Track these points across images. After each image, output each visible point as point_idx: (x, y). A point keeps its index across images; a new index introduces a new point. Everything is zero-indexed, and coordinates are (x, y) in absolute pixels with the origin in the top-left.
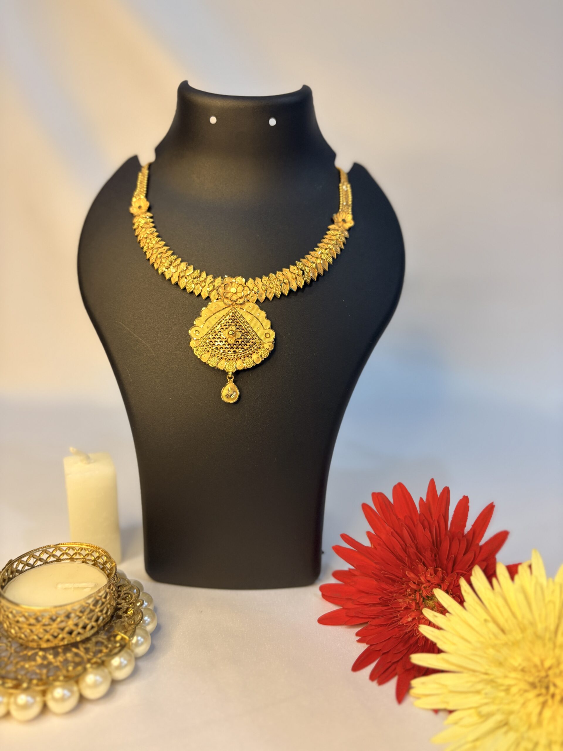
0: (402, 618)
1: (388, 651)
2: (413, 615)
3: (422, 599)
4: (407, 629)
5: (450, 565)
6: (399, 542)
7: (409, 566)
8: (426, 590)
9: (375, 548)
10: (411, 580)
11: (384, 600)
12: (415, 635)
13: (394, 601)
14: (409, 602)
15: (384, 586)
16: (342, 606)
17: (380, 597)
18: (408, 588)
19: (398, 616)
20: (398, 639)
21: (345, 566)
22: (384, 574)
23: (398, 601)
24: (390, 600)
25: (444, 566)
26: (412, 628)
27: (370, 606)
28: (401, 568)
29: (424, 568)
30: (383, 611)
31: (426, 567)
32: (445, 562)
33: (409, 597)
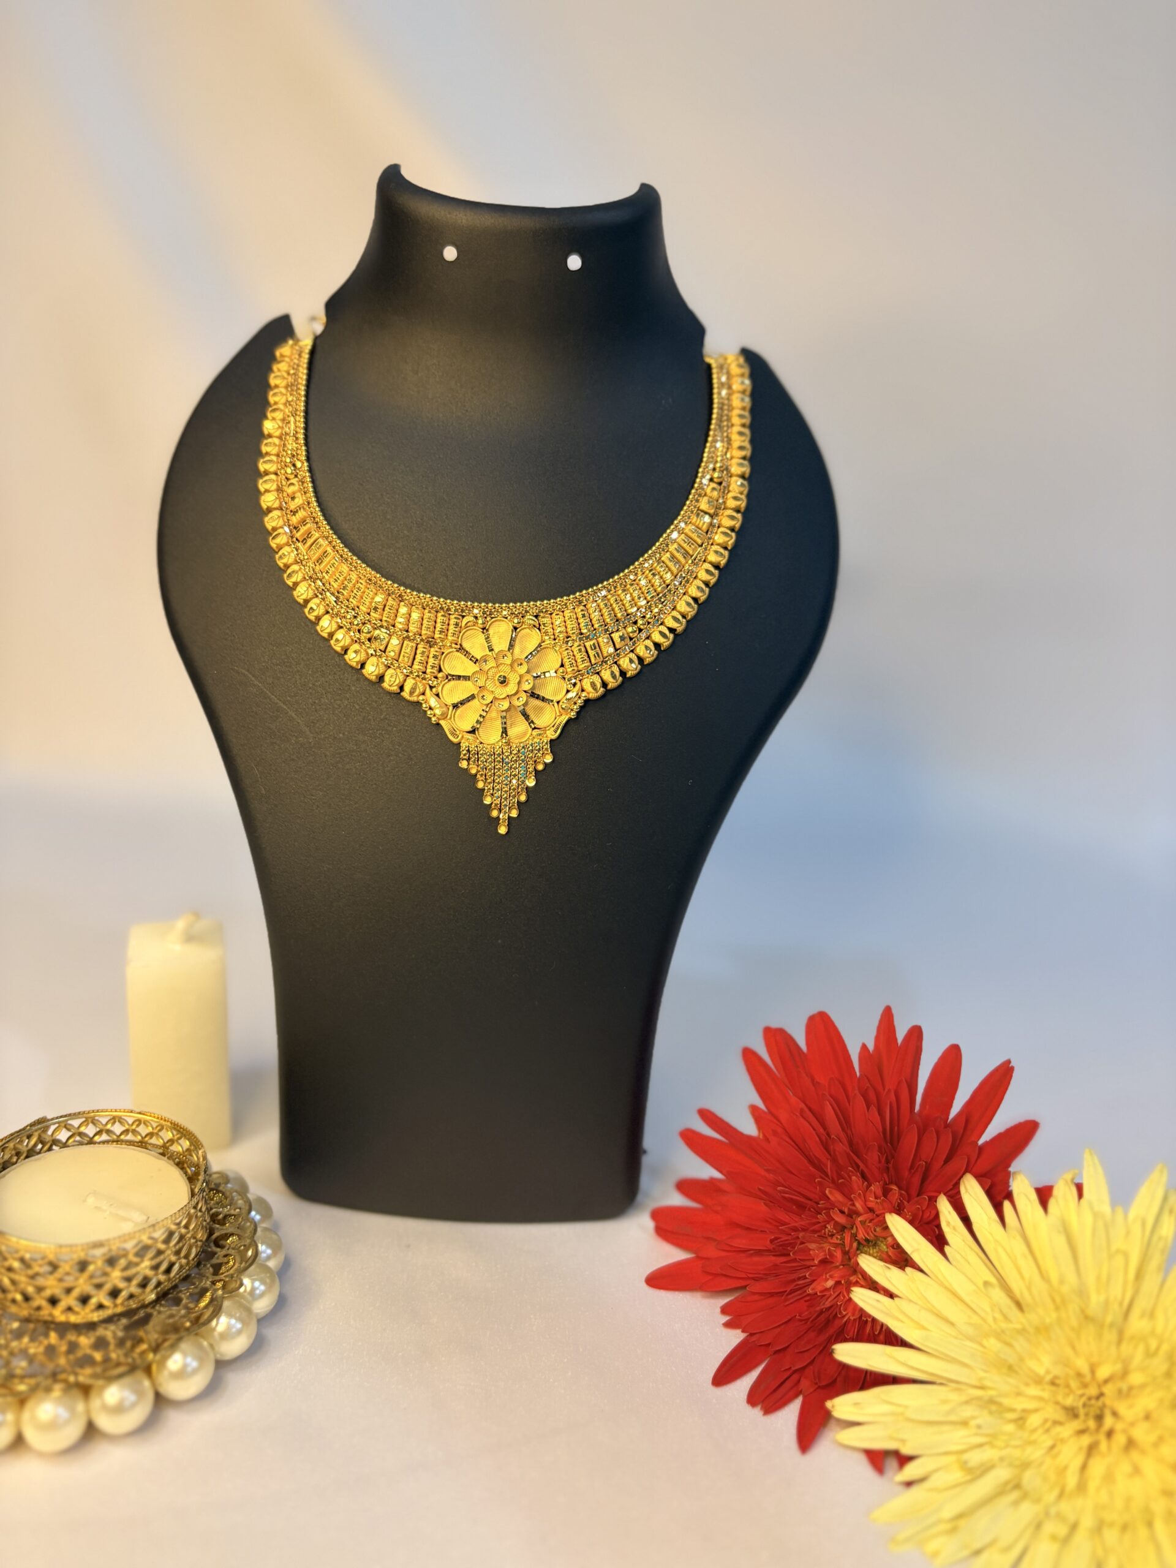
0: (813, 1281)
1: (784, 1346)
2: (836, 1275)
3: (855, 1244)
4: (824, 1304)
5: (916, 1180)
6: (814, 1129)
7: (832, 1178)
8: (864, 1228)
9: (766, 1139)
10: (836, 1207)
11: (778, 1244)
12: (839, 1316)
13: (799, 1247)
14: (829, 1249)
15: (782, 1216)
16: (695, 1253)
17: (773, 1237)
18: (828, 1223)
19: (807, 1276)
20: (806, 1323)
21: (705, 1171)
22: (784, 1193)
23: (807, 1246)
24: (793, 1245)
25: (904, 1182)
26: (833, 1302)
27: (752, 1254)
28: (816, 1180)
29: (863, 1183)
30: (776, 1265)
31: (867, 1181)
32: (906, 1174)
33: (829, 1238)
